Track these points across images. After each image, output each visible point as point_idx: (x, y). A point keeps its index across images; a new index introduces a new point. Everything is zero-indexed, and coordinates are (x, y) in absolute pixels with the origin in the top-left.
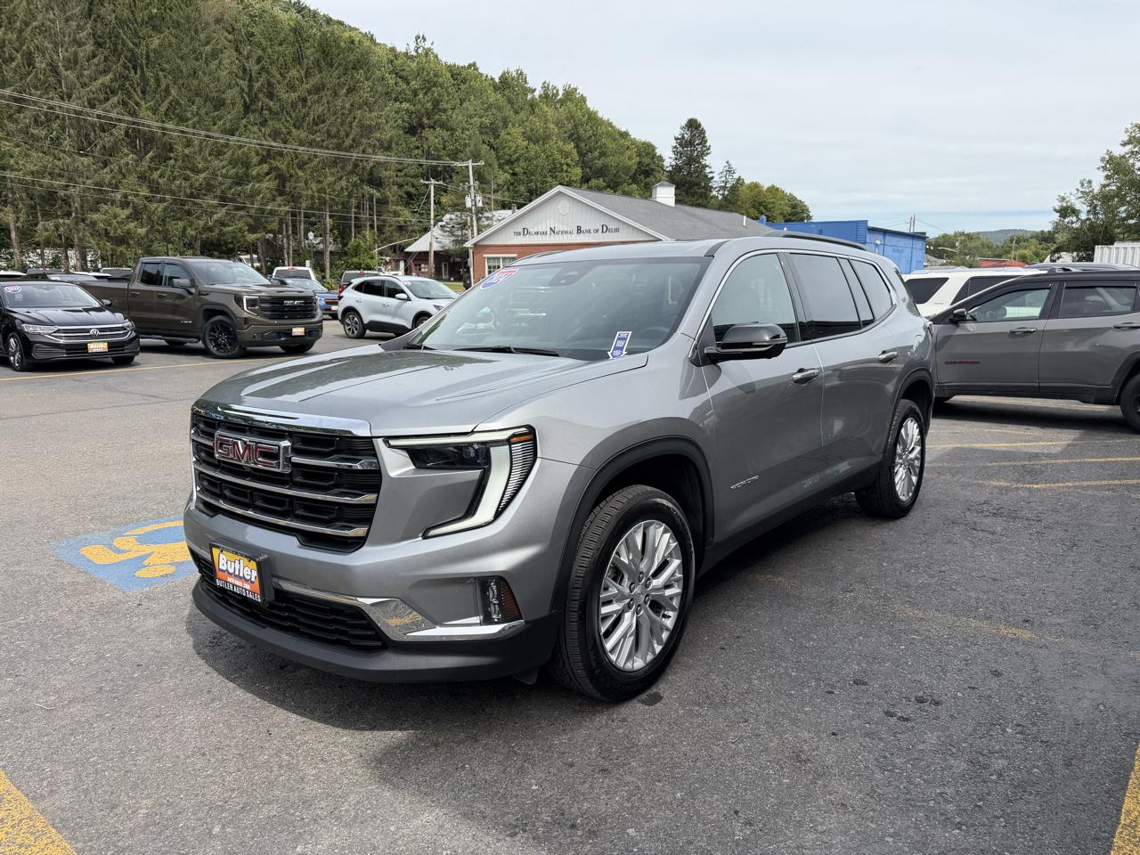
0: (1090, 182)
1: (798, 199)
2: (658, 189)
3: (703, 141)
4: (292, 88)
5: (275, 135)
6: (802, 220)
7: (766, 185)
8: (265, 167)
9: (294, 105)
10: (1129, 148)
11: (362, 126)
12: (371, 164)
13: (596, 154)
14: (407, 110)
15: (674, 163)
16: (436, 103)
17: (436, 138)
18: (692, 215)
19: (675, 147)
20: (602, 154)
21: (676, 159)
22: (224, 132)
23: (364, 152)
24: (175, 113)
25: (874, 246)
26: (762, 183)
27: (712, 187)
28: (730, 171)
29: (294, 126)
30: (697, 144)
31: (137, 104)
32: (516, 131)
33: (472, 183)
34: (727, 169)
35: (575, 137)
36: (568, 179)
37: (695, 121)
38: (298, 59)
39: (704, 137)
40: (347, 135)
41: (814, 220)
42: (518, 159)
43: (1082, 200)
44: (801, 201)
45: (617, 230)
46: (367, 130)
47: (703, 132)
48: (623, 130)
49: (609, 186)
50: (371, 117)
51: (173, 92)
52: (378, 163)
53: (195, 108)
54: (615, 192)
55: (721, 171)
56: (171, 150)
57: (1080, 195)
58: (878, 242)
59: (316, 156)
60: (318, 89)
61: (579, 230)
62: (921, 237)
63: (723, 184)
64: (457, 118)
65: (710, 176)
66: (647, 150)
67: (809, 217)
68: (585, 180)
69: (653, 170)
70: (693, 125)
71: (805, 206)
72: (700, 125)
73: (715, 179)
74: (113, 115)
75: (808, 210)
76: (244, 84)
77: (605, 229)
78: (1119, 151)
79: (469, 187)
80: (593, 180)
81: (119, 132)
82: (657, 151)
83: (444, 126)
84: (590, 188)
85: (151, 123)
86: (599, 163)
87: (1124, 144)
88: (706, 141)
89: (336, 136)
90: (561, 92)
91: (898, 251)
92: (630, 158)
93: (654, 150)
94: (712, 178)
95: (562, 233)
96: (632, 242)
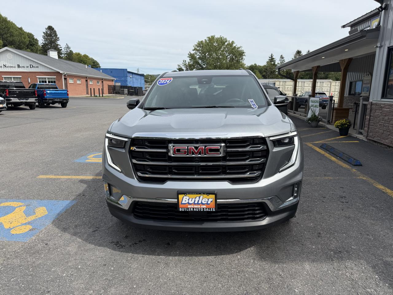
0: (185, 61)
1: (95, 60)
2: (50, 52)
3: (56, 35)
6: (97, 67)
7: (82, 54)
10: (195, 51)
13: (9, 35)
15: (44, 42)
18: (67, 63)
19: (44, 36)
20: (12, 36)
21: (45, 41)
25: (130, 78)
26: (81, 53)
27: (62, 53)
28: (68, 47)
30: (54, 36)
34: (67, 46)
37: (51, 27)
39: (56, 34)
41: (101, 68)
43: (184, 66)
44: (96, 61)
45: (37, 67)
47: (55, 31)
48: (19, 27)
55: (65, 47)
57: (183, 65)
58: (131, 76)
61: (19, 66)
62: (142, 75)
63: (66, 52)
65: (60, 49)
66: (30, 36)
67: (100, 67)
69: (34, 44)
70: (50, 28)
71: (98, 63)
72: (54, 29)
73: (62, 50)
75: (99, 64)
77: (32, 66)
78: (192, 52)
82: (34, 37)
86: (11, 39)
87: (193, 50)
88: (57, 35)
91: (137, 80)
93: (33, 37)
94: (61, 50)
95: (10, 67)
96: (45, 72)
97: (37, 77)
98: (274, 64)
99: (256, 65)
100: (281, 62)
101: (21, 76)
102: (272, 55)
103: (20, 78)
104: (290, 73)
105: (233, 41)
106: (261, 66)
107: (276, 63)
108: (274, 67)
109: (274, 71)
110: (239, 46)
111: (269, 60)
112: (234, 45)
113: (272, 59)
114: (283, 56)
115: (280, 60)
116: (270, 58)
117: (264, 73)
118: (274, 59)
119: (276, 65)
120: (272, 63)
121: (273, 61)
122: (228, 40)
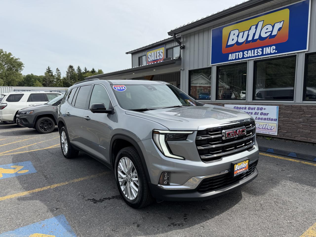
98: (52, 75)
99: (33, 75)
100: (57, 74)
102: (49, 67)
104: (66, 83)
105: (10, 53)
106: (38, 76)
107: (54, 75)
108: (52, 77)
109: (53, 81)
110: (17, 58)
111: (47, 71)
112: (11, 57)
113: (49, 71)
114: (59, 69)
115: (56, 72)
116: (47, 69)
117: (44, 82)
118: (51, 71)
119: (54, 76)
120: (50, 74)
121: (50, 72)
122: (4, 51)
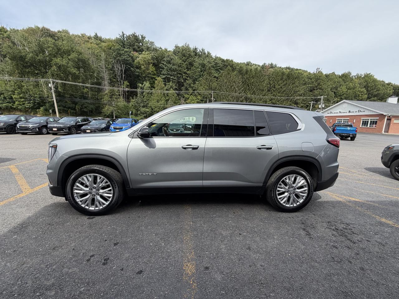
2: (389, 98)
4: (279, 85)
5: (273, 95)
8: (270, 102)
9: (279, 89)
11: (294, 91)
12: (295, 99)
13: (375, 90)
14: (310, 87)
16: (319, 84)
17: (317, 92)
20: (378, 90)
22: (263, 96)
23: (294, 97)
24: (254, 93)
29: (278, 93)
31: (247, 92)
32: (344, 87)
33: (322, 102)
35: (366, 87)
36: (361, 98)
38: (282, 79)
40: (290, 94)
42: (343, 95)
45: (364, 111)
46: (295, 92)
49: (379, 99)
50: (297, 89)
51: (254, 89)
52: (298, 99)
53: (258, 92)
54: (381, 101)
56: (252, 100)
59: (282, 99)
60: (285, 85)
61: (350, 112)
64: (324, 86)
68: (369, 99)
74: (242, 95)
76: (269, 86)
77: (360, 111)
79: (321, 103)
80: (372, 98)
81: (243, 98)
83: (320, 89)
84: (370, 101)
85: (249, 96)
86: (376, 93)
89: (288, 94)
90: (363, 75)
92: (390, 90)
95: (343, 113)
96: (370, 115)
97: (361, 118)
101: (349, 118)
103: (348, 119)
